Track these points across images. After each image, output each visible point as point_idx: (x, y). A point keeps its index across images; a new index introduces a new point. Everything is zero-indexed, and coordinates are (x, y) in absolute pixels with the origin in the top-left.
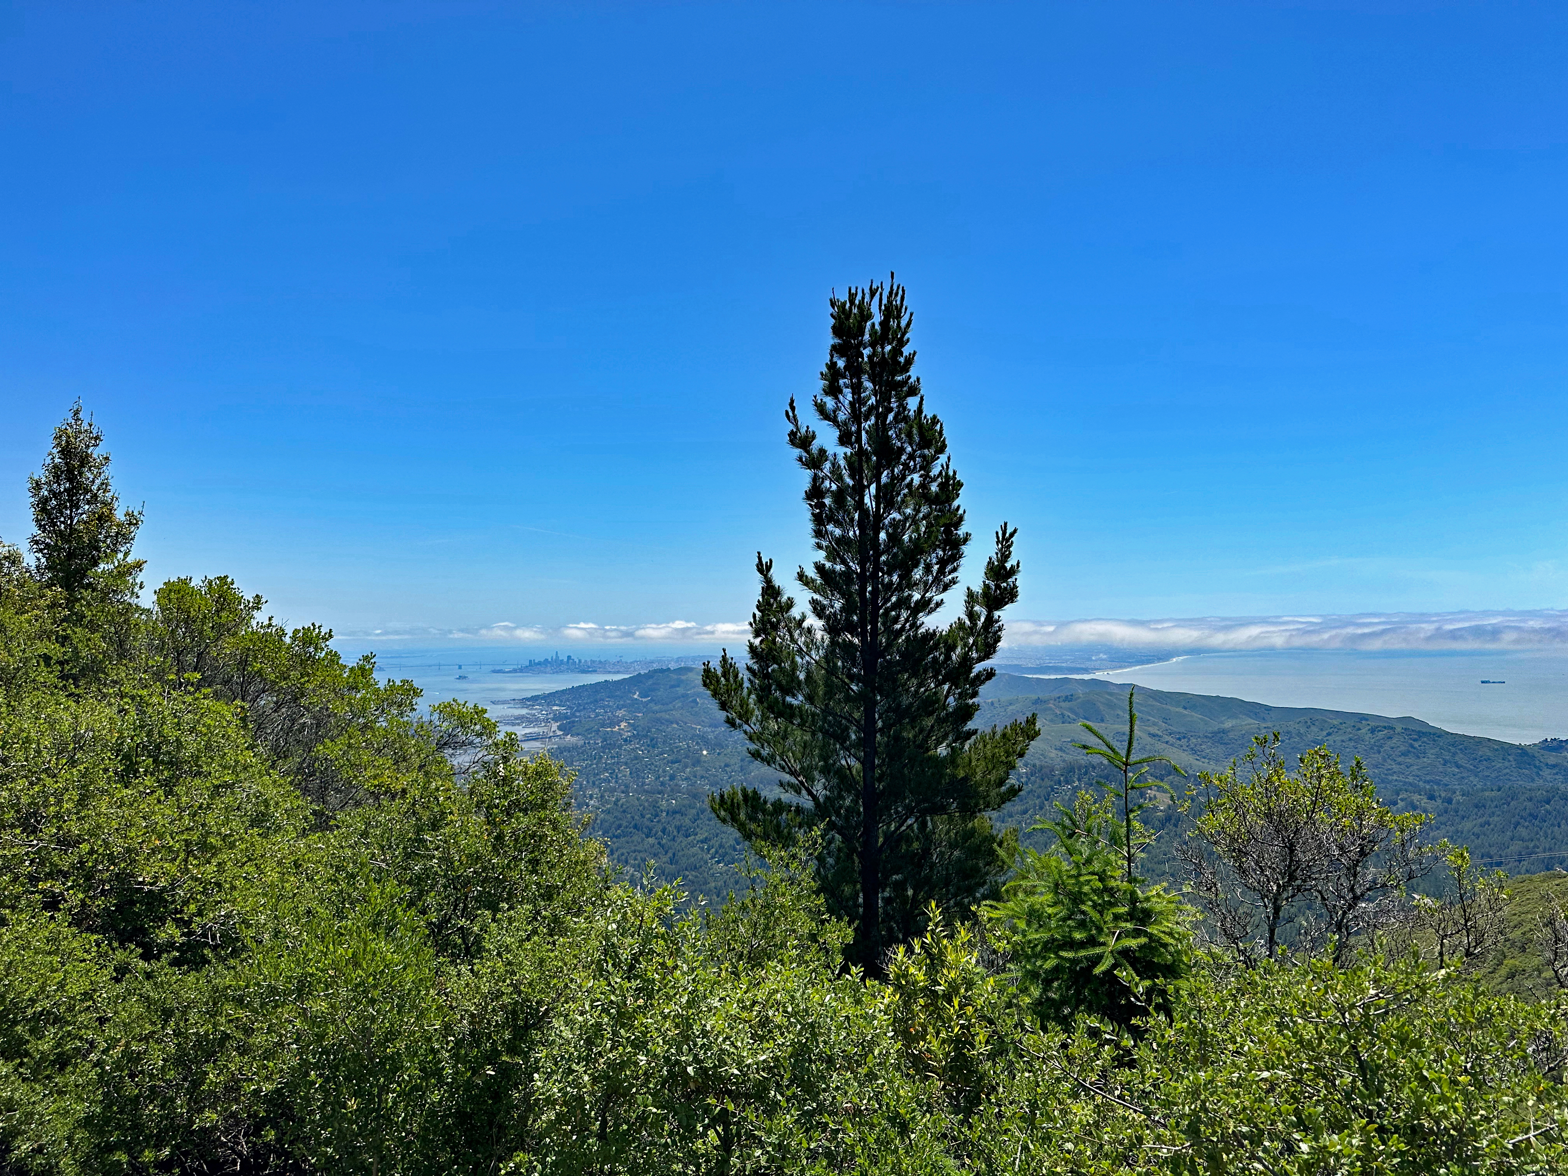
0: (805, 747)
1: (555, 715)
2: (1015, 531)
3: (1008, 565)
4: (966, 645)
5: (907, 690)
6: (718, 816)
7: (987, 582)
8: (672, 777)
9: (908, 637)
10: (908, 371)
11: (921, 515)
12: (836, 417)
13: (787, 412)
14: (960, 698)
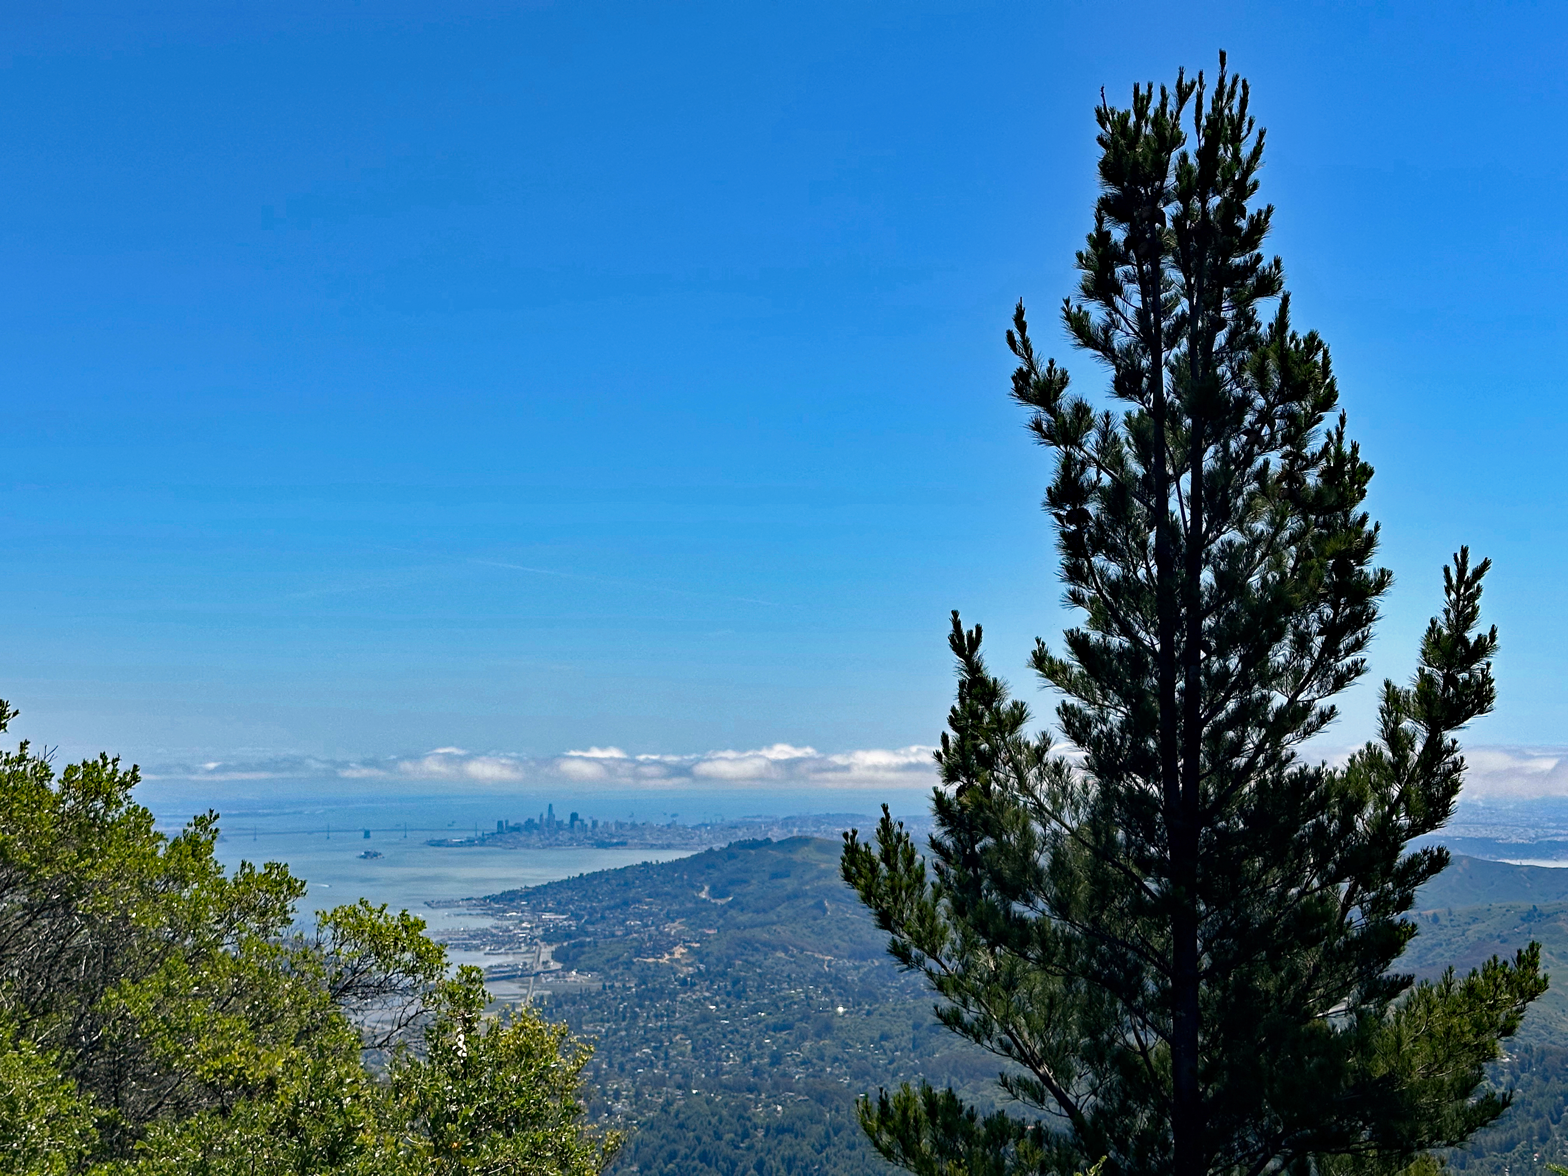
0: (1051, 1006)
1: (547, 930)
2: (1486, 565)
3: (1471, 636)
4: (1383, 799)
5: (1263, 892)
6: (876, 1144)
7: (1427, 670)
8: (776, 1059)
9: (1262, 784)
10: (1256, 247)
11: (1286, 534)
12: (1108, 339)
13: (1010, 335)
14: (1373, 911)
